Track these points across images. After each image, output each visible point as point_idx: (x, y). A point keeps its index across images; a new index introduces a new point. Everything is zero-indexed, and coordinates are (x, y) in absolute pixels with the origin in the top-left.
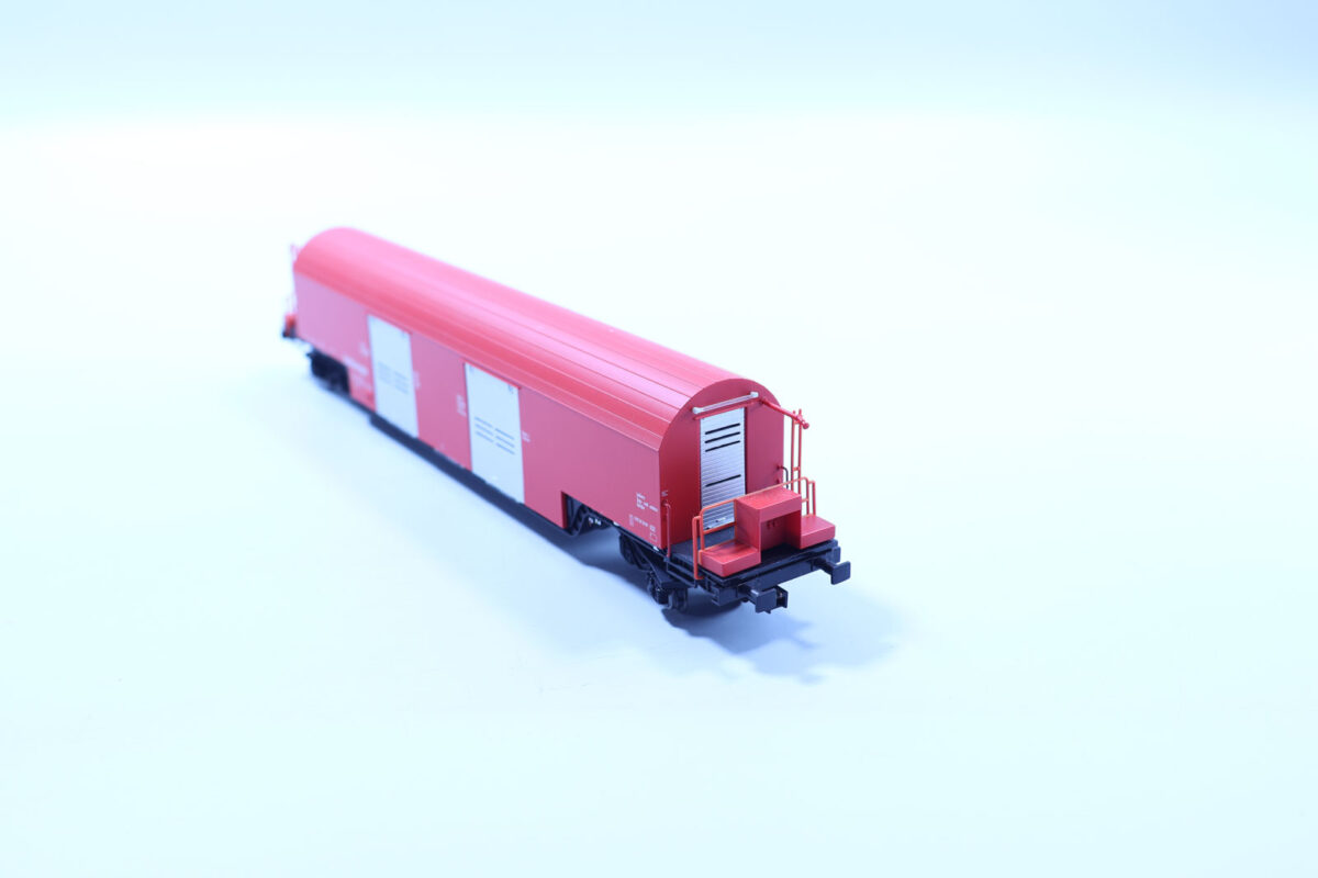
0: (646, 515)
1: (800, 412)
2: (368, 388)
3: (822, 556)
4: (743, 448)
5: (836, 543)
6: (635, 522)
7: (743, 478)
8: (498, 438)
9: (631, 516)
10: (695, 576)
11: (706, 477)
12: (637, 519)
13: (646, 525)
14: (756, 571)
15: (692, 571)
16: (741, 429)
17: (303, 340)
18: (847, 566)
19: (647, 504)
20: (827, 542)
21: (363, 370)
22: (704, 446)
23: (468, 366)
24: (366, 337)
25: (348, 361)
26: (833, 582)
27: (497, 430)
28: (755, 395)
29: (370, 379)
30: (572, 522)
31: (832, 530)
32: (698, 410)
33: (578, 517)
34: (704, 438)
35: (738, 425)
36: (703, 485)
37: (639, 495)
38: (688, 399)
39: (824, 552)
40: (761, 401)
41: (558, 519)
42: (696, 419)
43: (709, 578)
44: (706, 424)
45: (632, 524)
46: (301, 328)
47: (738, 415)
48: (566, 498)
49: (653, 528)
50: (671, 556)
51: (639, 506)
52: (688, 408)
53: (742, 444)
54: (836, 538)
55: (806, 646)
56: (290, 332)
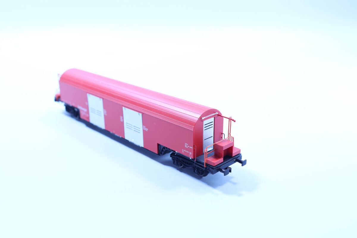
0: (188, 149)
1: (231, 117)
2: (87, 115)
3: (238, 158)
4: (213, 129)
5: (241, 154)
6: (184, 151)
7: (213, 137)
8: (134, 128)
9: (183, 150)
10: (205, 166)
11: (204, 137)
12: (185, 151)
13: (188, 152)
14: (222, 164)
15: (204, 164)
16: (213, 123)
17: (62, 102)
18: (245, 161)
19: (189, 146)
20: (239, 154)
21: (85, 110)
22: (204, 129)
23: (123, 108)
24: (86, 100)
25: (79, 107)
26: (242, 166)
27: (134, 126)
28: (217, 113)
29: (88, 112)
30: (160, 152)
31: (240, 151)
32: (203, 118)
33: (162, 150)
34: (204, 126)
35: (212, 122)
36: (204, 139)
37: (186, 144)
38: (201, 115)
39: (238, 157)
40: (218, 115)
41: (156, 151)
42: (202, 121)
43: (209, 166)
44: (205, 122)
45: (183, 152)
46: (62, 98)
47: (212, 119)
48: (158, 145)
49: (190, 153)
50: (196, 160)
51: (186, 147)
52: (201, 118)
53: (213, 127)
54: (241, 153)
55: (234, 183)
56: (58, 99)
